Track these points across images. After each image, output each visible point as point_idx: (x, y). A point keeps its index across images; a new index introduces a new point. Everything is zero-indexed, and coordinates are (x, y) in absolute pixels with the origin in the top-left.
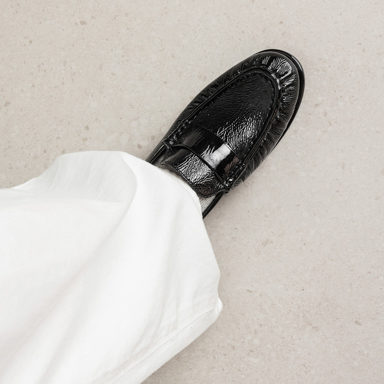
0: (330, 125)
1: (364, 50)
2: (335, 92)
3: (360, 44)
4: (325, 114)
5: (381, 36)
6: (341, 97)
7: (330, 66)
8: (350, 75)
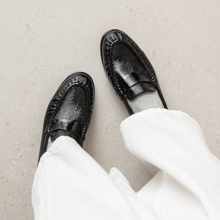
0: (48, 66)
1: (21, 38)
2: (34, 58)
3: (18, 39)
4: (42, 66)
5: (18, 29)
6: (37, 56)
7: (22, 56)
8: (29, 48)
